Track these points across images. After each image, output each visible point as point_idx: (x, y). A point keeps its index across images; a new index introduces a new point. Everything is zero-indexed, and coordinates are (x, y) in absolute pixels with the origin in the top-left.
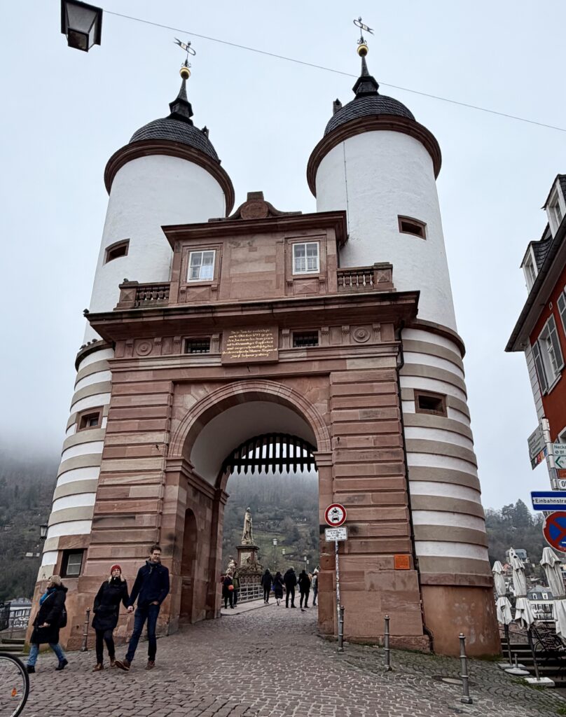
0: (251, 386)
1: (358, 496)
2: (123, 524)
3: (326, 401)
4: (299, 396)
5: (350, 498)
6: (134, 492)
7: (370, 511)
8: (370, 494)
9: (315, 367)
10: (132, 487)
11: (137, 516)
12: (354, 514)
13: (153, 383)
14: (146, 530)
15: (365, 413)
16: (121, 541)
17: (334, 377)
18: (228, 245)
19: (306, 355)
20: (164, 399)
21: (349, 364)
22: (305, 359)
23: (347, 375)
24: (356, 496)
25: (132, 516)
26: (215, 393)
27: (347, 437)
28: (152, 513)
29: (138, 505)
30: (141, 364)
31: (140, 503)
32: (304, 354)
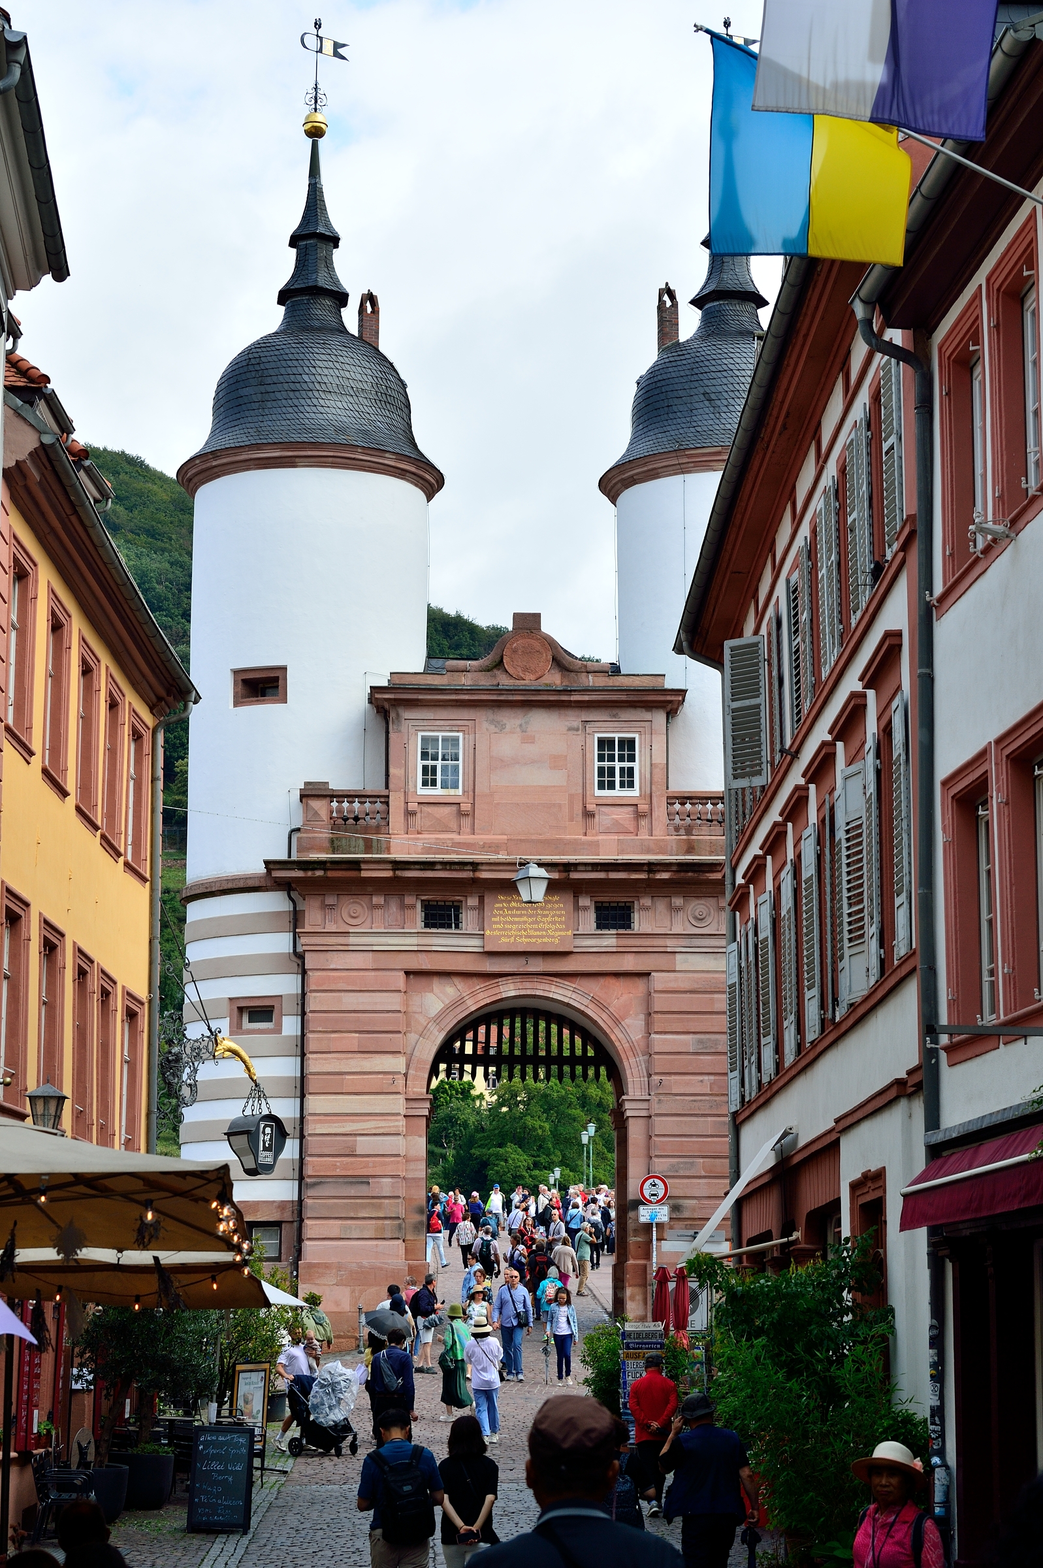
0: (528, 985)
1: (686, 1163)
2: (353, 1191)
3: (642, 1016)
4: (602, 1007)
5: (673, 1166)
6: (364, 1145)
7: (699, 1183)
8: (701, 1160)
9: (629, 963)
10: (359, 1138)
11: (371, 1180)
12: (678, 1187)
13: (373, 973)
14: (387, 1201)
15: (700, 1042)
16: (352, 1215)
17: (659, 980)
18: (485, 725)
19: (615, 944)
21: (681, 962)
22: (614, 950)
23: (675, 980)
24: (682, 1163)
25: (364, 1180)
26: (473, 994)
27: (673, 1077)
28: (392, 1176)
29: (371, 1164)
30: (352, 940)
31: (374, 1162)
32: (613, 941)
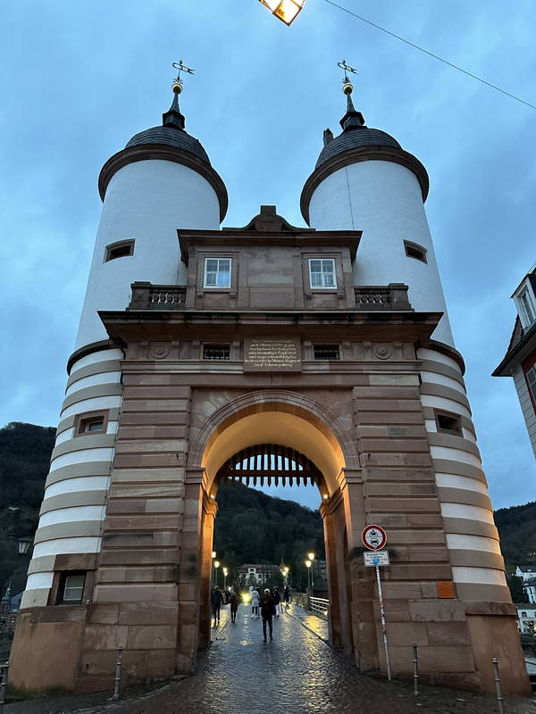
0: (273, 396)
2: (139, 543)
3: (350, 415)
4: (323, 409)
5: (385, 519)
6: (151, 505)
8: (405, 515)
9: (339, 381)
10: (148, 501)
11: (155, 533)
12: (395, 537)
13: (169, 388)
14: (165, 550)
15: (393, 430)
16: (137, 562)
17: (358, 391)
18: (245, 254)
19: (329, 368)
20: (182, 405)
21: (372, 380)
22: (328, 372)
23: (371, 391)
24: (392, 516)
25: (149, 533)
26: (236, 401)
27: (378, 454)
28: (172, 530)
29: (155, 520)
30: (157, 367)
31: (158, 518)
32: (327, 367)
